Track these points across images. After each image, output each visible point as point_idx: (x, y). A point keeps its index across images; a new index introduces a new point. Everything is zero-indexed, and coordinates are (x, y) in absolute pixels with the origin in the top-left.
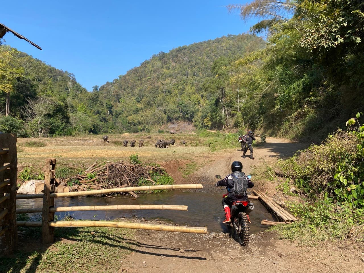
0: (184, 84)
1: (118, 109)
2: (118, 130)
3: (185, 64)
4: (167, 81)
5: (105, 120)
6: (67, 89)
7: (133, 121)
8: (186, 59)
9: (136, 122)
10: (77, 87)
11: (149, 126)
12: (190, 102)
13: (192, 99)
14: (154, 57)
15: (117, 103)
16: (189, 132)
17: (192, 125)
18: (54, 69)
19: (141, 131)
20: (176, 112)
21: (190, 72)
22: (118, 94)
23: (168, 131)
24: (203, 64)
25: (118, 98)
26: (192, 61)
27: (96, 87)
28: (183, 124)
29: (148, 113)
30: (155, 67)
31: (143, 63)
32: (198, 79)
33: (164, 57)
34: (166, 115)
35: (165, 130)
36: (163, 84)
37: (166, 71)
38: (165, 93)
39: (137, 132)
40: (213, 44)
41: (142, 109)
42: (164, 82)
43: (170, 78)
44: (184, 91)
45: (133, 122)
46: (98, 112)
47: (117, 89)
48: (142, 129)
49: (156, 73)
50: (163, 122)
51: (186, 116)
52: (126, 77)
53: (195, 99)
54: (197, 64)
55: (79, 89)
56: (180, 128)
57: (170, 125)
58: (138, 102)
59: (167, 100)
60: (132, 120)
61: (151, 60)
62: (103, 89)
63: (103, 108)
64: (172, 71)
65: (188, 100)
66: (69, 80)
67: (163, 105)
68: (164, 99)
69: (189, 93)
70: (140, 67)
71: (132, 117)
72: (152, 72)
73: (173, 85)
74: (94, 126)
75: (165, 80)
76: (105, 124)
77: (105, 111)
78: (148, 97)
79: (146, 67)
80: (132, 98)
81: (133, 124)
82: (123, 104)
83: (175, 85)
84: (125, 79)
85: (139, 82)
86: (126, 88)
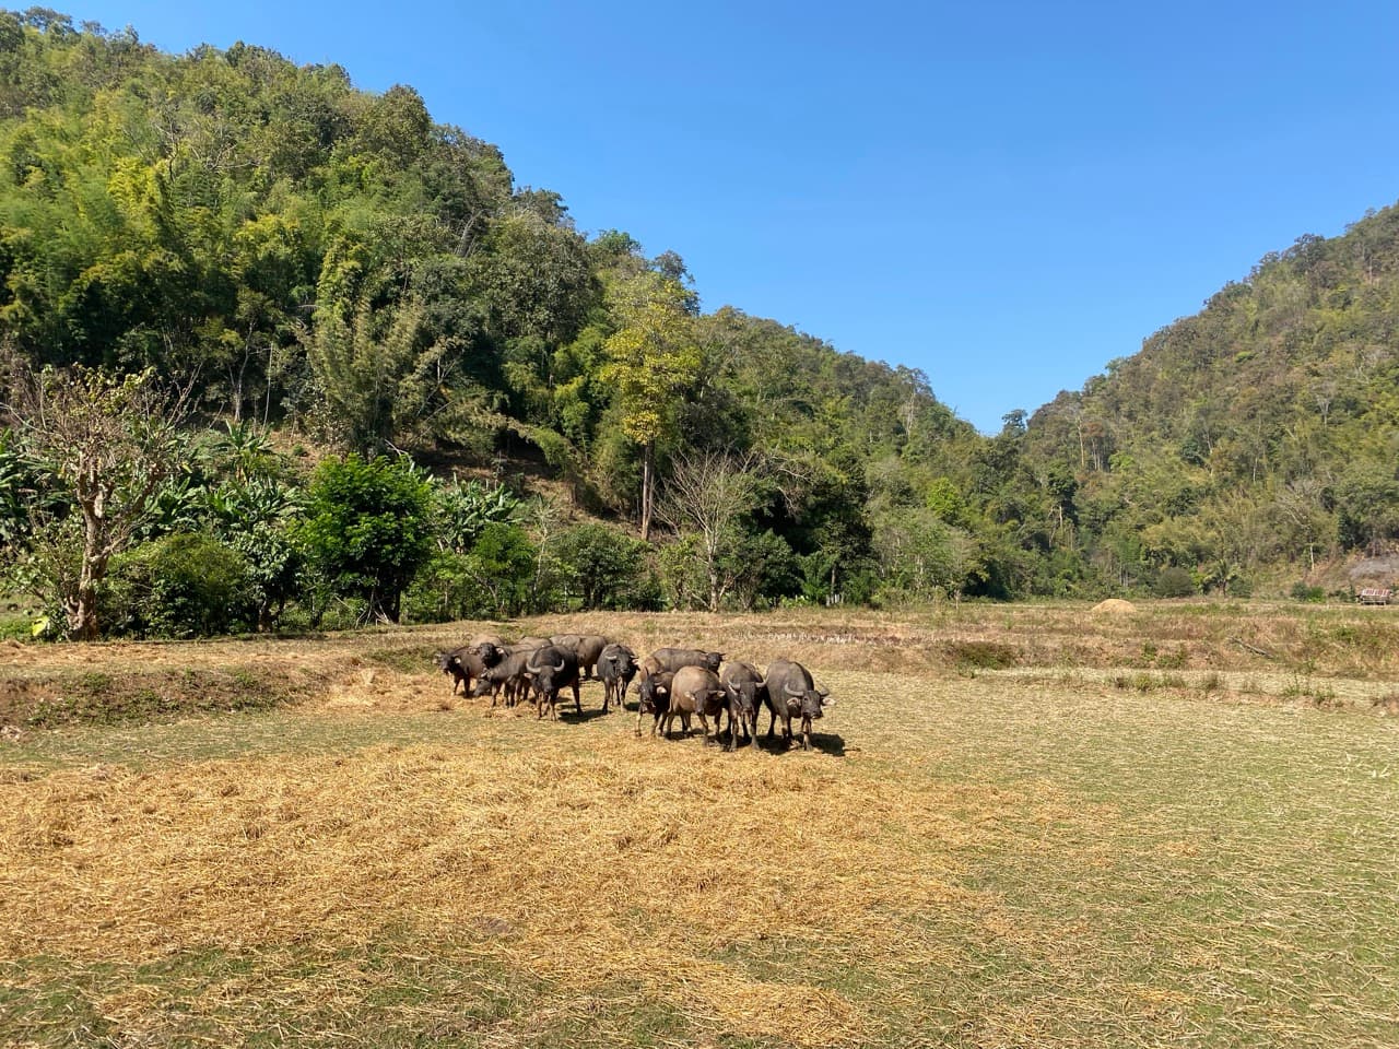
1: (1102, 495)
2: (1100, 584)
4: (1337, 358)
5: (1042, 542)
6: (899, 430)
7: (1166, 545)
9: (1180, 548)
10: (936, 418)
11: (1244, 567)
14: (1270, 266)
15: (1100, 471)
18: (859, 361)
19: (1206, 589)
22: (1103, 434)
23: (1346, 590)
25: (1105, 448)
27: (1017, 416)
29: (1243, 507)
30: (1277, 307)
31: (1218, 296)
33: (1321, 257)
34: (1337, 516)
35: (1329, 588)
36: (1316, 374)
37: (1333, 314)
38: (1325, 412)
39: (1187, 593)
41: (1209, 491)
42: (1321, 366)
43: (1351, 345)
45: (1169, 552)
46: (1014, 512)
47: (1098, 417)
48: (1210, 582)
49: (1279, 332)
50: (1317, 550)
52: (1137, 364)
55: (942, 425)
57: (1359, 564)
58: (1193, 462)
59: (1339, 445)
60: (1164, 540)
61: (1255, 278)
62: (1042, 423)
63: (1032, 496)
64: (1361, 314)
66: (908, 397)
67: (1319, 468)
68: (1320, 439)
70: (1203, 314)
71: (1161, 527)
72: (1261, 329)
73: (1372, 375)
74: (991, 567)
75: (1327, 356)
76: (1043, 560)
77: (1043, 507)
78: (1239, 439)
79: (1229, 312)
80: (1165, 449)
81: (1169, 557)
82: (1124, 473)
83: (1381, 372)
84: (1133, 374)
85: (1197, 379)
86: (1137, 407)
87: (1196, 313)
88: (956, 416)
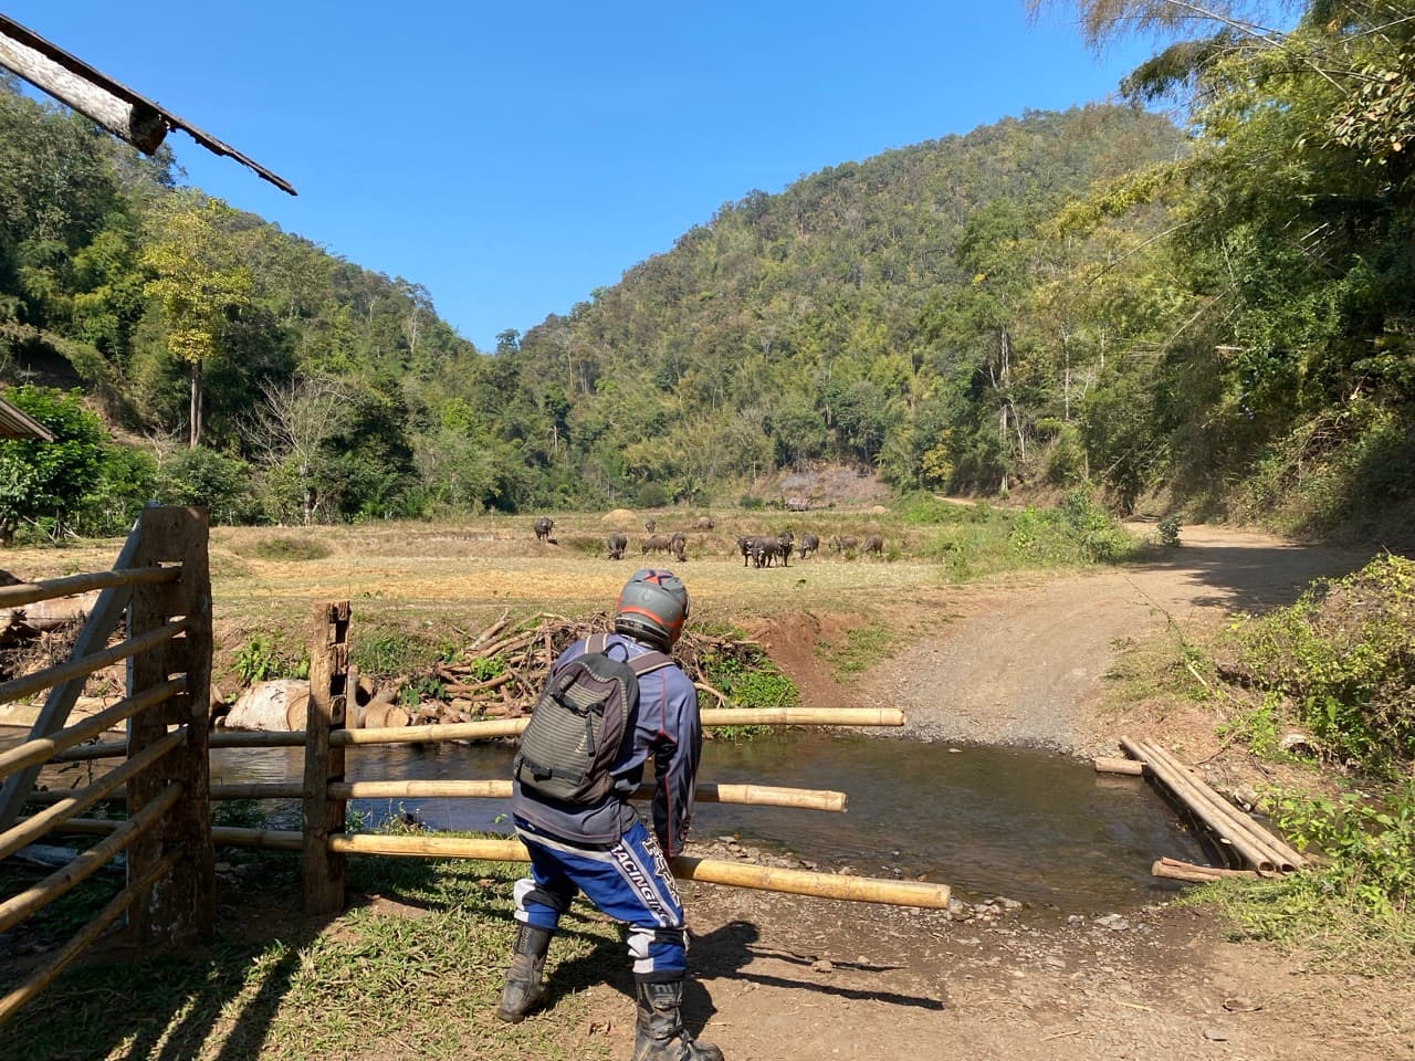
0: (846, 316)
1: (591, 416)
2: (592, 497)
3: (849, 236)
4: (779, 304)
5: (542, 459)
6: (402, 345)
7: (644, 463)
8: (853, 213)
9: (655, 465)
10: (439, 335)
11: (704, 482)
12: (866, 384)
13: (876, 373)
14: (725, 214)
15: (587, 392)
16: (864, 505)
17: (875, 478)
18: (356, 270)
19: (676, 500)
20: (813, 425)
21: (867, 265)
22: (589, 360)
23: (778, 500)
24: (922, 231)
25: (591, 374)
26: (876, 221)
27: (510, 336)
28: (837, 473)
29: (705, 430)
30: (731, 253)
31: (685, 237)
32: (900, 294)
33: (766, 212)
34: (773, 439)
35: (766, 499)
36: (760, 317)
37: (774, 265)
38: (766, 351)
39: (661, 504)
40: (962, 153)
41: (679, 416)
42: (764, 311)
43: (787, 294)
44: (843, 341)
45: (647, 468)
46: (517, 432)
47: (585, 342)
48: (679, 494)
49: (733, 276)
50: (758, 467)
51: (852, 441)
52: (618, 295)
53: (889, 374)
54: (899, 233)
55: (445, 344)
56: (828, 490)
57: (788, 479)
58: (665, 389)
59: (777, 380)
60: (643, 458)
61: (716, 223)
62: (533, 344)
63: (534, 416)
64: (795, 266)
65: (860, 377)
66: (410, 311)
67: (761, 399)
68: (763, 375)
69: (865, 350)
70: (673, 253)
71: (640, 447)
72: (719, 272)
73: (801, 322)
74: (502, 484)
75: (768, 303)
76: (544, 476)
77: (542, 427)
78: (702, 371)
79: (695, 253)
80: (643, 376)
81: (646, 473)
82: (608, 397)
83: (807, 319)
84: (615, 303)
85: (668, 314)
86: (619, 336)
87: (667, 251)
88: (458, 335)
